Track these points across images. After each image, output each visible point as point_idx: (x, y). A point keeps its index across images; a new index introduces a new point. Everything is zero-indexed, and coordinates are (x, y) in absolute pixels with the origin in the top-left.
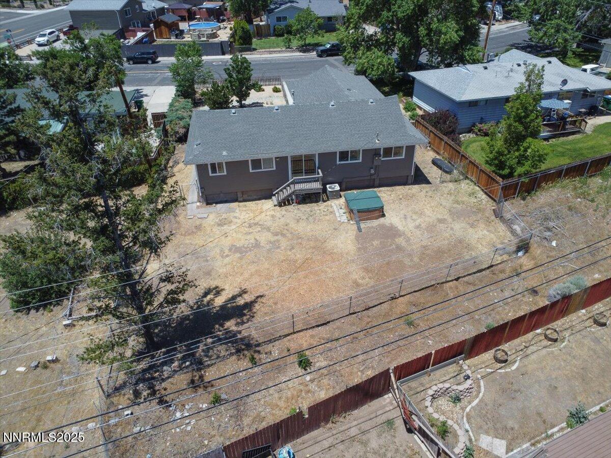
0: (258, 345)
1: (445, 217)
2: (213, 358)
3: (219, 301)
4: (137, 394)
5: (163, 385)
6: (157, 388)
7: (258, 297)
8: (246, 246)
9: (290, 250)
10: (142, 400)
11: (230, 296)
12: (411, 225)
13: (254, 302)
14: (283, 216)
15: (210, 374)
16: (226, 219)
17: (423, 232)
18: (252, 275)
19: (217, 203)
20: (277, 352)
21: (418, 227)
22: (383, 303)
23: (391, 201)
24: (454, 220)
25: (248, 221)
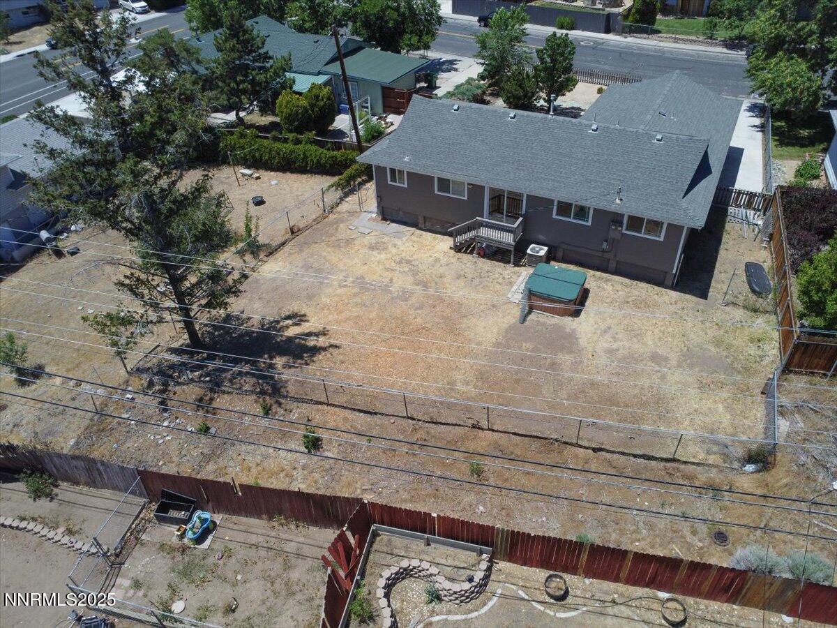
0: (286, 397)
1: (671, 356)
2: (234, 386)
3: (292, 332)
4: (151, 384)
5: (177, 388)
6: (170, 388)
7: (332, 346)
8: (374, 283)
9: (417, 309)
10: (150, 393)
11: (306, 331)
12: (605, 343)
13: (324, 349)
14: (447, 265)
15: (221, 401)
16: (385, 243)
17: (613, 361)
18: (347, 319)
19: (393, 221)
20: (296, 415)
21: (610, 352)
22: (459, 425)
23: (608, 300)
24: (679, 366)
25: (404, 255)
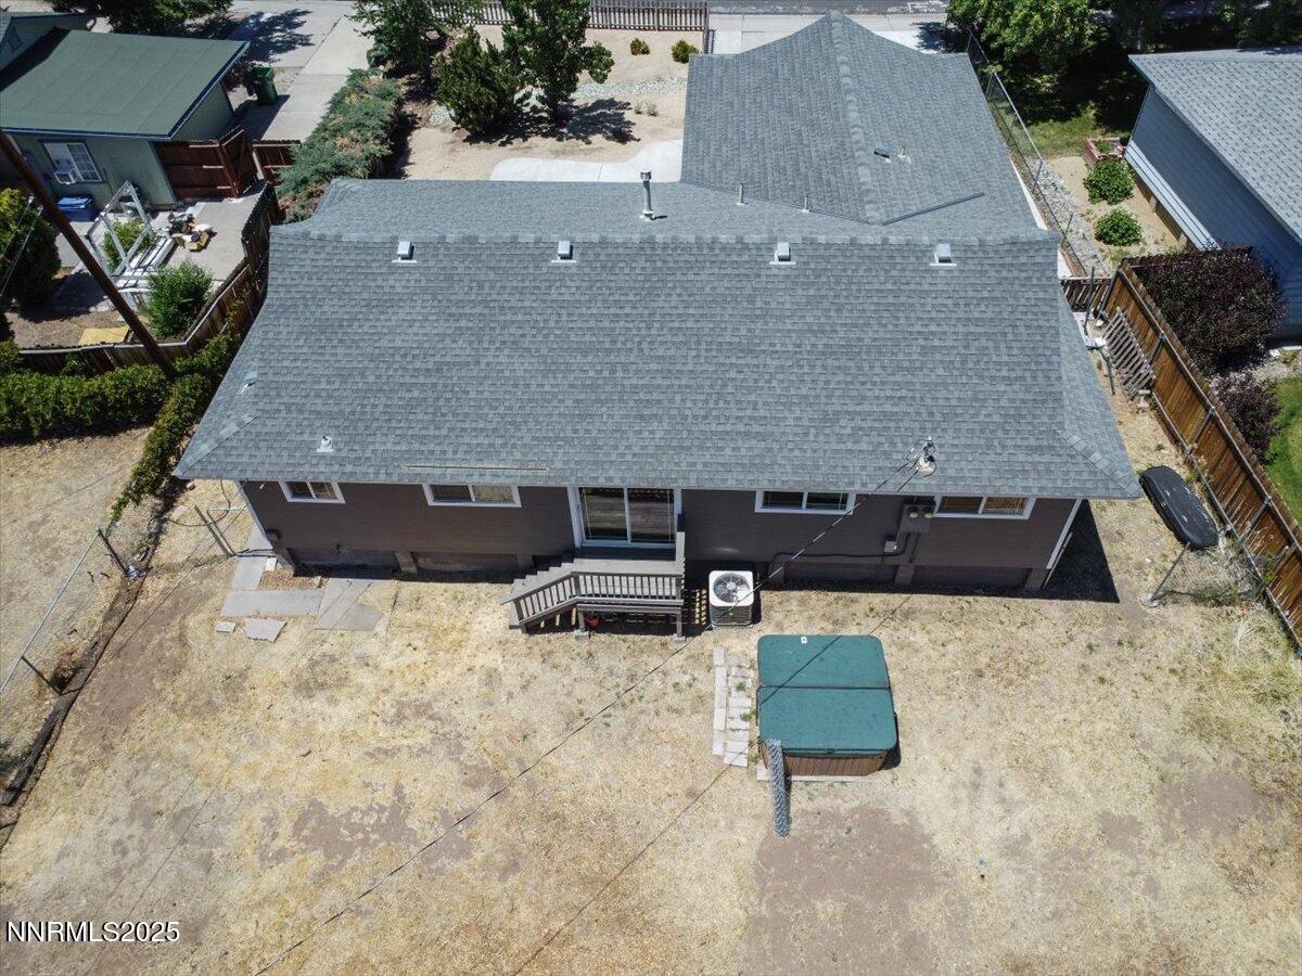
1: (1138, 812)
8: (356, 817)
9: (504, 873)
12: (990, 833)
14: (523, 688)
16: (333, 659)
17: (1032, 879)
21: (1013, 849)
23: (939, 682)
24: (1169, 838)
25: (399, 687)
